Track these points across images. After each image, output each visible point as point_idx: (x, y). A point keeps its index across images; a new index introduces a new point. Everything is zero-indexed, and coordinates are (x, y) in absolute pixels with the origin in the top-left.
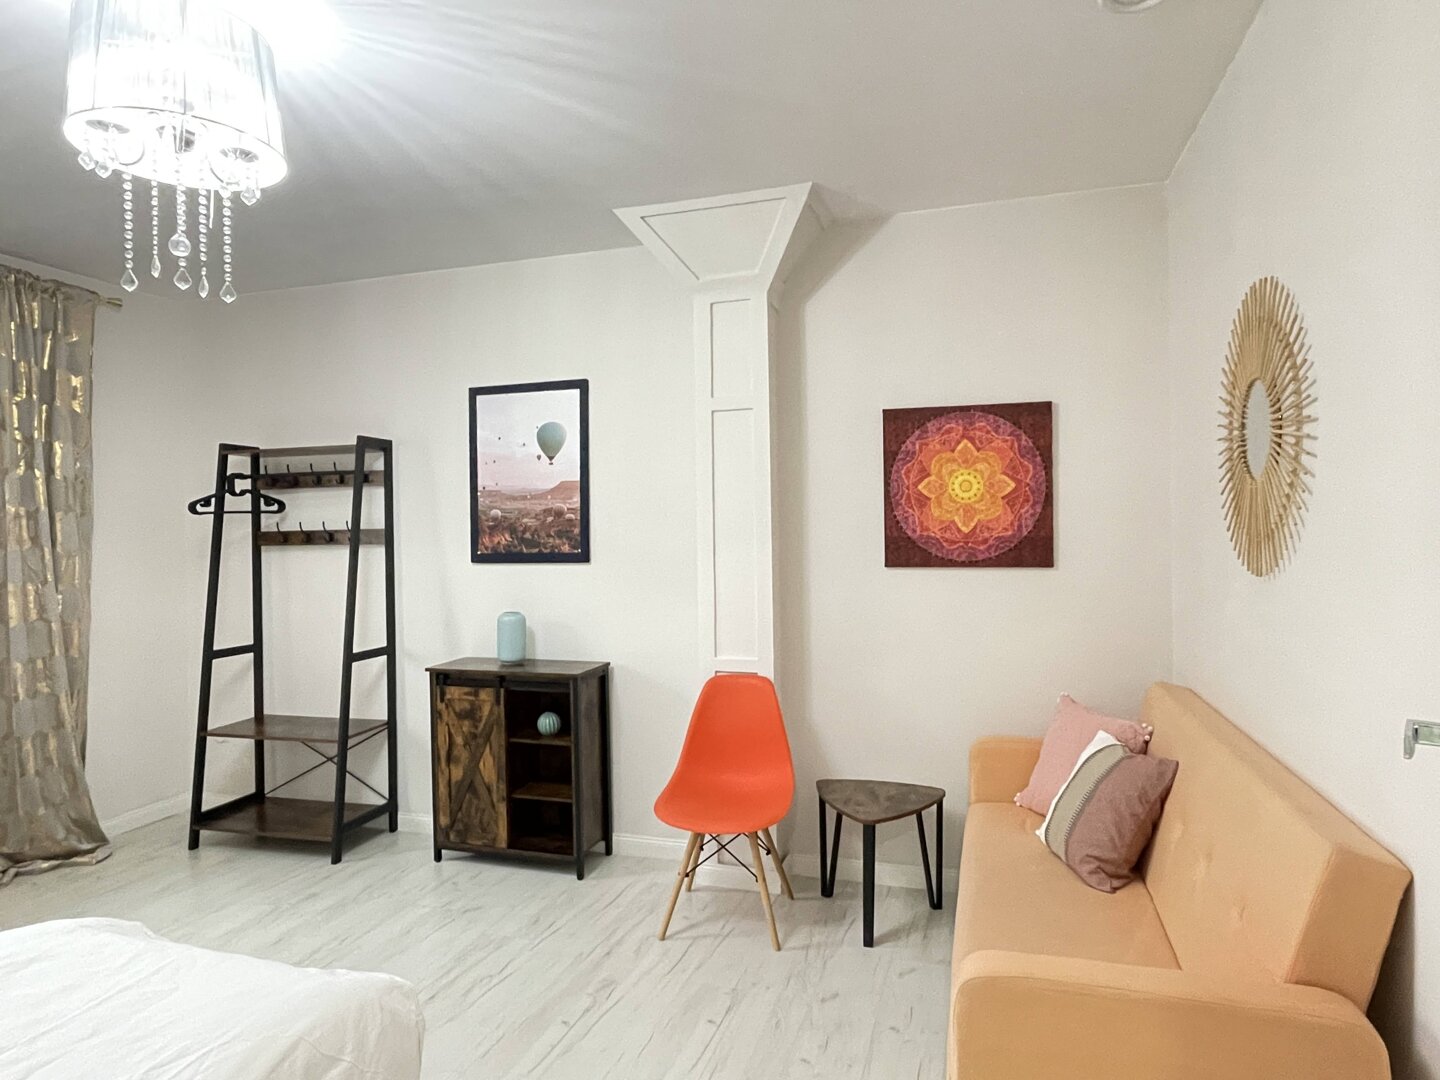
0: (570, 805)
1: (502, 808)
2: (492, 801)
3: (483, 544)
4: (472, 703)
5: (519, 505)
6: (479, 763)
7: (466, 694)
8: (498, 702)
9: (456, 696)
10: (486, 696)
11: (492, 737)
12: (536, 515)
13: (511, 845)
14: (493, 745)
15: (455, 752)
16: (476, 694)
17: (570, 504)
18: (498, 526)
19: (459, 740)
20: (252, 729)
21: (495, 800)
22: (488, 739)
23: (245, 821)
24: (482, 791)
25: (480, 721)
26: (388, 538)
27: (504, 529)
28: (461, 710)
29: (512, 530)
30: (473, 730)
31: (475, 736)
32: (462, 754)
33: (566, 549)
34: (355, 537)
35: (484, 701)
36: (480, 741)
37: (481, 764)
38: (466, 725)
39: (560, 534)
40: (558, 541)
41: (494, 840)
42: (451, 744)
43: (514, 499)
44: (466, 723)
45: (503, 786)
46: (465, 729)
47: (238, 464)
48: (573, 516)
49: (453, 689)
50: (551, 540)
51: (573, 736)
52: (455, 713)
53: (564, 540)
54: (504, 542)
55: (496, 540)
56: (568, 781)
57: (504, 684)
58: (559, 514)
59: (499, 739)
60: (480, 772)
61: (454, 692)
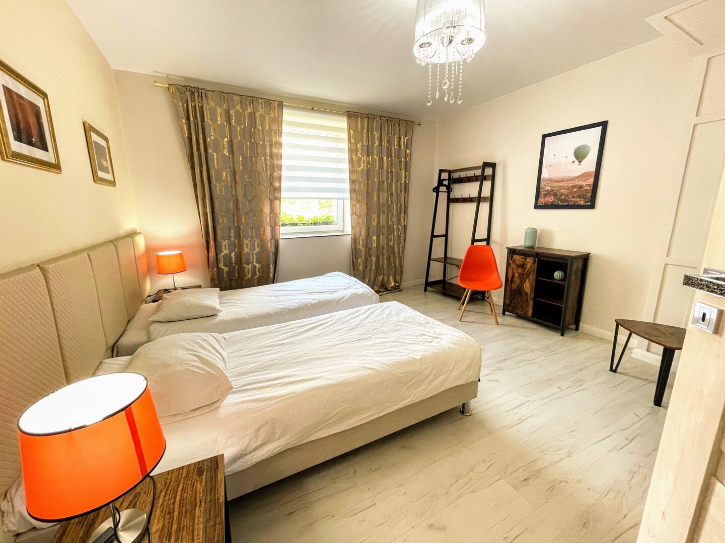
0: (562, 307)
1: (531, 302)
2: (527, 299)
3: (540, 201)
4: (523, 262)
5: (561, 184)
6: (523, 284)
7: (522, 258)
8: (534, 263)
9: (517, 259)
10: (530, 261)
11: (530, 276)
12: (568, 188)
13: (533, 315)
14: (530, 279)
15: (515, 279)
16: (526, 259)
17: (587, 182)
18: (548, 194)
19: (517, 275)
20: (443, 260)
21: (528, 299)
22: (528, 276)
23: (440, 287)
24: (524, 295)
25: (526, 269)
26: (491, 199)
27: (551, 194)
28: (519, 264)
29: (555, 195)
30: (523, 272)
31: (523, 274)
32: (517, 281)
33: (582, 203)
34: (479, 199)
35: (529, 262)
36: (525, 276)
37: (524, 285)
38: (520, 270)
39: (579, 197)
40: (578, 200)
41: (526, 312)
42: (513, 276)
43: (558, 181)
44: (520, 269)
45: (532, 295)
46: (519, 271)
47: (445, 176)
48: (588, 188)
49: (516, 256)
50: (574, 199)
51: (567, 281)
52: (516, 265)
53: (582, 199)
54: (550, 200)
55: (547, 200)
56: (562, 298)
57: (538, 256)
58: (581, 187)
59: (532, 277)
60: (524, 288)
61: (516, 257)
